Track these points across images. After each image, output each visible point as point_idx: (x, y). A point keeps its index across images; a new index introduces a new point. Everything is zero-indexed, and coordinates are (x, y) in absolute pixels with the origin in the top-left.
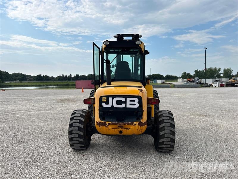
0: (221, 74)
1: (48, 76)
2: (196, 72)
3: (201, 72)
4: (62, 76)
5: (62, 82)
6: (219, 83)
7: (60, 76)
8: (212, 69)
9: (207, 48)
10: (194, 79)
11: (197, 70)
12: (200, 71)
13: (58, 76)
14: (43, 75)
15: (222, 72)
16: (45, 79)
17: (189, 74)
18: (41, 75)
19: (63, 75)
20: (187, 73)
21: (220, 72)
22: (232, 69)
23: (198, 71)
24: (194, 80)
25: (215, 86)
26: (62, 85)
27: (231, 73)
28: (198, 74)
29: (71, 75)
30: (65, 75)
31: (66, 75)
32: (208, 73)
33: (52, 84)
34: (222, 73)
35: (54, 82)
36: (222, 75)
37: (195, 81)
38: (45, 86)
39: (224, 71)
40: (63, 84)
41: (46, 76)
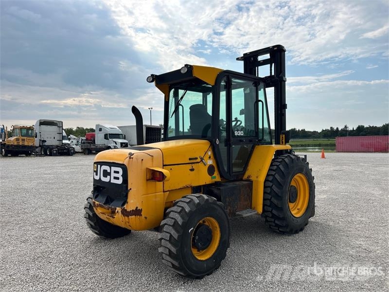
1: (306, 130)
4: (329, 129)
5: (329, 140)
7: (326, 130)
13: (323, 130)
14: (297, 130)
16: (300, 135)
18: (295, 129)
19: (331, 128)
26: (327, 145)
29: (346, 127)
30: (335, 128)
31: (337, 128)
33: (311, 144)
35: (315, 139)
38: (300, 147)
40: (328, 143)
41: (303, 131)
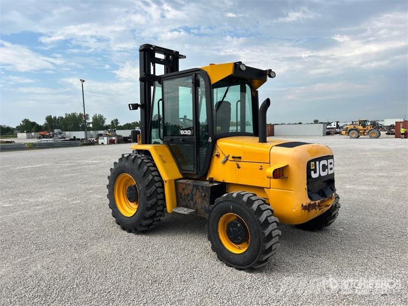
0: (90, 123)
2: (49, 119)
3: (58, 119)
6: (107, 139)
8: (75, 116)
9: (84, 81)
10: (53, 131)
11: (51, 116)
12: (55, 118)
15: (91, 120)
17: (34, 124)
20: (32, 121)
21: (88, 121)
22: (104, 117)
23: (53, 117)
24: (53, 135)
25: (102, 143)
27: (103, 122)
28: (52, 123)
32: (70, 122)
34: (92, 123)
36: (91, 126)
37: (55, 135)
39: (93, 118)
